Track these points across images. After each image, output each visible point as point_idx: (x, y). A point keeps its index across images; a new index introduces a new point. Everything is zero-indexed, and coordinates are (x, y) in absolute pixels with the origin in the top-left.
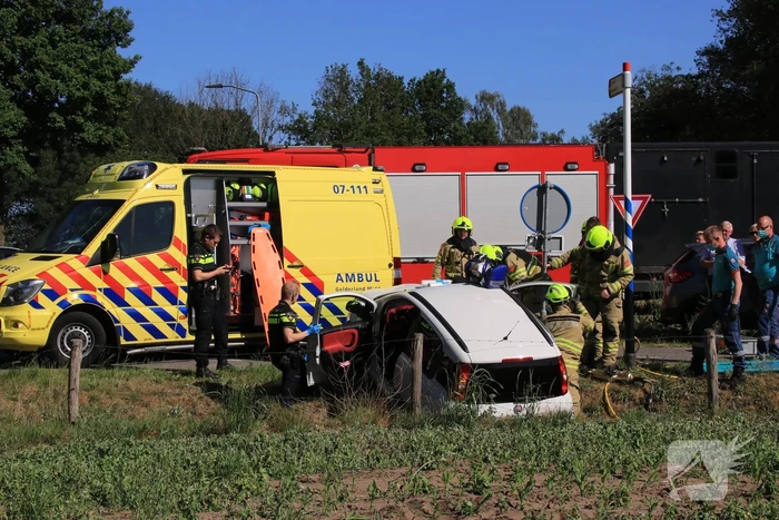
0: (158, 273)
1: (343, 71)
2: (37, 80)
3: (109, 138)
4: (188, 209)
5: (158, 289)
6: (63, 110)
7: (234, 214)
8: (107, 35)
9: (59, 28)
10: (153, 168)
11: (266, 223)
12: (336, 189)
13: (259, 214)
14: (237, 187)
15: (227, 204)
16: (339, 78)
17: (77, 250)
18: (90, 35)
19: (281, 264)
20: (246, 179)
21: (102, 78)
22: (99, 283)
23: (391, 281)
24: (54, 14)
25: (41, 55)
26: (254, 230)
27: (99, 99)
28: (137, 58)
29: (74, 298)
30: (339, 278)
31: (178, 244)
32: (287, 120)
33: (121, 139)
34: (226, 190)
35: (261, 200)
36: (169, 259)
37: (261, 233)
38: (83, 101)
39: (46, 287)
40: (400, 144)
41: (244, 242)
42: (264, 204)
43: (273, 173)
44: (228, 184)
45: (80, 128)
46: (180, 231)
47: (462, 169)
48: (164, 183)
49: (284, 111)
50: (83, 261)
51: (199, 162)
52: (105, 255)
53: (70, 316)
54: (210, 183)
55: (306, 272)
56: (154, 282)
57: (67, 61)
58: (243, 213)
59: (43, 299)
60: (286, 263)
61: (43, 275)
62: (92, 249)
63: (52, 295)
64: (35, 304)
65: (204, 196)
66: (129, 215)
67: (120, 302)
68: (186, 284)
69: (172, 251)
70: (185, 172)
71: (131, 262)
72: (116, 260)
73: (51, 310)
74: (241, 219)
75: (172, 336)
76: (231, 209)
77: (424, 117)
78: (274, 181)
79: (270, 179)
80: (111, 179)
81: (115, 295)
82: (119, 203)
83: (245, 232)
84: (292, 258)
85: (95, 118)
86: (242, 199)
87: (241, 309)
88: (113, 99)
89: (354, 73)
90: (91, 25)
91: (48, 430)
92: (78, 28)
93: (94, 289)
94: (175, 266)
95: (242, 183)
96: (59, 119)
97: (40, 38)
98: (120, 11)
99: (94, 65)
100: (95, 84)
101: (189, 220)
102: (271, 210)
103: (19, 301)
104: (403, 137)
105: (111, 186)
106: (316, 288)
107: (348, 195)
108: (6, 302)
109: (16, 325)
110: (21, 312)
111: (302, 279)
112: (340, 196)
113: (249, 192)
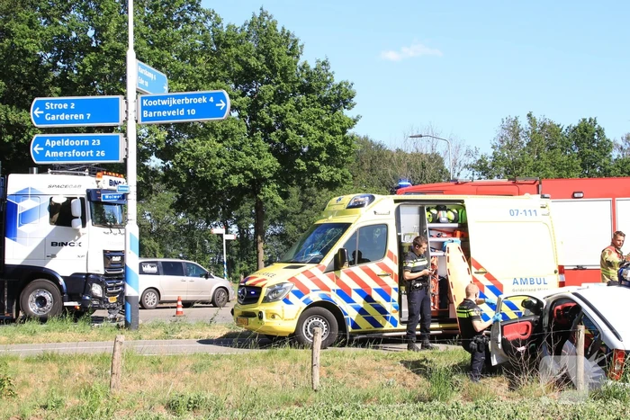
0: (375, 277)
1: (515, 121)
2: (286, 136)
3: (338, 177)
4: (399, 229)
5: (376, 290)
6: (306, 158)
7: (433, 233)
8: (337, 101)
9: (302, 97)
10: (372, 199)
11: (457, 241)
12: (512, 213)
13: (452, 233)
14: (434, 211)
15: (428, 225)
16: (514, 128)
17: (316, 261)
18: (325, 102)
19: (469, 271)
20: (441, 206)
21: (332, 133)
22: (333, 286)
23: (557, 284)
24: (299, 88)
25: (291, 118)
26: (448, 245)
27: (331, 149)
28: (359, 117)
29: (315, 297)
30: (515, 282)
31: (391, 256)
32: (471, 161)
33: (346, 177)
34: (427, 214)
35: (453, 222)
36: (384, 267)
37: (454, 245)
38: (320, 150)
39: (295, 288)
40: (561, 177)
41: (441, 253)
42: (456, 225)
43: (462, 201)
44: (428, 210)
45: (317, 170)
46: (393, 246)
47: (613, 196)
48: (380, 209)
49: (468, 153)
50: (321, 269)
51: (406, 193)
52: (337, 264)
53: (313, 309)
54: (415, 209)
55: (489, 277)
56: (373, 284)
57: (308, 121)
58: (440, 232)
59: (292, 298)
60: (474, 269)
61: (292, 279)
62: (328, 259)
63: (299, 294)
64: (287, 301)
65: (410, 219)
66: (355, 234)
67: (349, 300)
68: (397, 286)
69: (386, 261)
70: (396, 201)
71: (357, 269)
72: (346, 268)
73: (299, 305)
74: (438, 236)
75: (387, 325)
76: (430, 229)
77: (580, 154)
78: (464, 207)
79: (461, 205)
80: (342, 208)
81: (344, 294)
82: (345, 226)
83: (441, 247)
84: (478, 266)
85: (328, 162)
86: (438, 221)
87: (440, 305)
88: (342, 148)
89: (524, 123)
90: (325, 94)
91: (297, 395)
92: (316, 97)
93: (328, 290)
94: (389, 272)
95: (438, 208)
96: (303, 163)
97: (290, 105)
98: (346, 83)
99: (328, 124)
100: (328, 138)
101: (399, 237)
102: (462, 230)
103: (275, 299)
104: (563, 171)
105: (341, 213)
106: (497, 290)
107: (521, 217)
108: (266, 300)
109: (273, 317)
110: (277, 307)
111: (486, 282)
112: (515, 218)
113: (444, 215)
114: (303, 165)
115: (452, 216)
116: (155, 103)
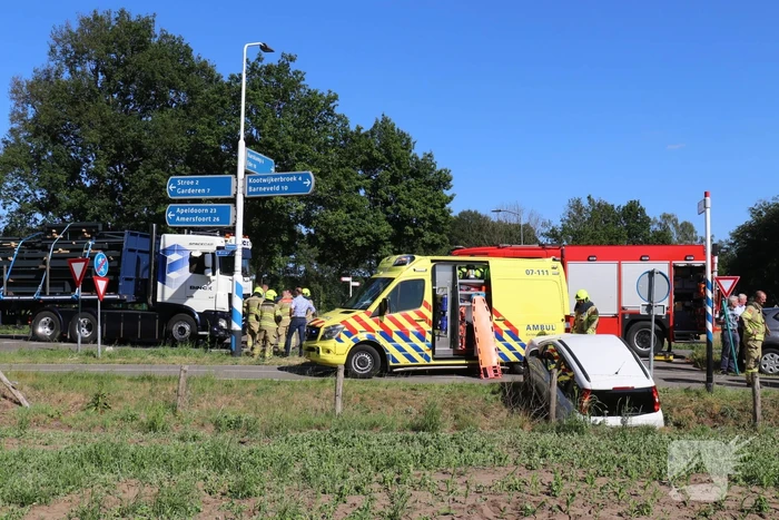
0: (413, 322)
1: (578, 201)
2: (399, 209)
4: (434, 283)
6: (413, 226)
7: (464, 287)
8: (439, 183)
9: (412, 180)
10: (413, 259)
11: (483, 293)
12: (528, 272)
13: (479, 287)
14: (465, 270)
15: (459, 281)
16: (577, 206)
17: (365, 308)
18: (428, 183)
19: (491, 319)
20: (471, 266)
21: (435, 207)
22: (377, 328)
23: (563, 330)
24: (410, 173)
25: (402, 195)
26: (474, 297)
27: (432, 218)
28: (454, 195)
29: (363, 337)
30: (529, 328)
31: (426, 305)
34: (458, 272)
35: (480, 279)
36: (420, 314)
37: (479, 299)
38: (424, 219)
39: (346, 329)
41: (469, 304)
42: (482, 281)
43: (487, 262)
44: (460, 269)
45: (421, 235)
46: (428, 297)
47: (619, 259)
48: (419, 267)
50: (368, 314)
52: (382, 311)
53: (359, 347)
54: (450, 268)
55: (507, 323)
56: (411, 328)
57: (416, 198)
58: (469, 286)
59: (343, 337)
60: (494, 317)
61: (344, 322)
62: (374, 307)
63: (349, 334)
64: (339, 340)
65: (445, 275)
66: (397, 287)
67: (390, 340)
68: (431, 329)
69: (423, 309)
70: (432, 261)
71: (398, 316)
72: (387, 314)
73: (348, 343)
74: (468, 290)
75: (421, 361)
76: (461, 284)
78: (488, 267)
79: (486, 266)
80: (389, 265)
81: (387, 335)
82: (392, 280)
83: (469, 298)
84: (498, 314)
85: (431, 229)
86: (468, 278)
87: (466, 345)
88: (441, 219)
89: (585, 203)
90: (431, 177)
92: (422, 180)
93: (374, 331)
94: (424, 318)
95: (468, 268)
96: (410, 229)
97: (401, 186)
98: (446, 170)
99: (430, 200)
100: (431, 211)
101: (434, 291)
102: (486, 285)
103: (330, 338)
105: (390, 270)
106: (514, 334)
107: (535, 276)
108: (323, 338)
109: (328, 351)
110: (331, 344)
111: (504, 328)
112: (530, 277)
113: (473, 273)
114: (410, 231)
115: (478, 274)
116: (257, 181)
